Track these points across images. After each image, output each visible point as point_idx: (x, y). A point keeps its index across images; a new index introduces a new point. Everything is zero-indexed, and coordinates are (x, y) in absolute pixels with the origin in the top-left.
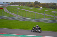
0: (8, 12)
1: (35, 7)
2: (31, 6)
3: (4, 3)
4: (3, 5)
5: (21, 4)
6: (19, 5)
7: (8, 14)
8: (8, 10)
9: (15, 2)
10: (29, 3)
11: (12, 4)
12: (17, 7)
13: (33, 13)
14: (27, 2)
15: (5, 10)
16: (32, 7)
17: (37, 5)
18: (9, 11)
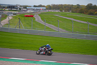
0: (42, 22)
1: (88, 14)
2: (81, 13)
3: (35, 6)
4: (34, 9)
5: (65, 8)
6: (61, 11)
7: (42, 25)
8: (41, 18)
9: (54, 5)
10: (78, 7)
11: (49, 8)
12: (57, 13)
13: (84, 24)
14: (75, 6)
15: (37, 18)
16: (84, 13)
17: (91, 11)
18: (44, 21)
